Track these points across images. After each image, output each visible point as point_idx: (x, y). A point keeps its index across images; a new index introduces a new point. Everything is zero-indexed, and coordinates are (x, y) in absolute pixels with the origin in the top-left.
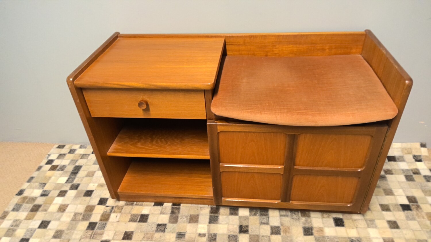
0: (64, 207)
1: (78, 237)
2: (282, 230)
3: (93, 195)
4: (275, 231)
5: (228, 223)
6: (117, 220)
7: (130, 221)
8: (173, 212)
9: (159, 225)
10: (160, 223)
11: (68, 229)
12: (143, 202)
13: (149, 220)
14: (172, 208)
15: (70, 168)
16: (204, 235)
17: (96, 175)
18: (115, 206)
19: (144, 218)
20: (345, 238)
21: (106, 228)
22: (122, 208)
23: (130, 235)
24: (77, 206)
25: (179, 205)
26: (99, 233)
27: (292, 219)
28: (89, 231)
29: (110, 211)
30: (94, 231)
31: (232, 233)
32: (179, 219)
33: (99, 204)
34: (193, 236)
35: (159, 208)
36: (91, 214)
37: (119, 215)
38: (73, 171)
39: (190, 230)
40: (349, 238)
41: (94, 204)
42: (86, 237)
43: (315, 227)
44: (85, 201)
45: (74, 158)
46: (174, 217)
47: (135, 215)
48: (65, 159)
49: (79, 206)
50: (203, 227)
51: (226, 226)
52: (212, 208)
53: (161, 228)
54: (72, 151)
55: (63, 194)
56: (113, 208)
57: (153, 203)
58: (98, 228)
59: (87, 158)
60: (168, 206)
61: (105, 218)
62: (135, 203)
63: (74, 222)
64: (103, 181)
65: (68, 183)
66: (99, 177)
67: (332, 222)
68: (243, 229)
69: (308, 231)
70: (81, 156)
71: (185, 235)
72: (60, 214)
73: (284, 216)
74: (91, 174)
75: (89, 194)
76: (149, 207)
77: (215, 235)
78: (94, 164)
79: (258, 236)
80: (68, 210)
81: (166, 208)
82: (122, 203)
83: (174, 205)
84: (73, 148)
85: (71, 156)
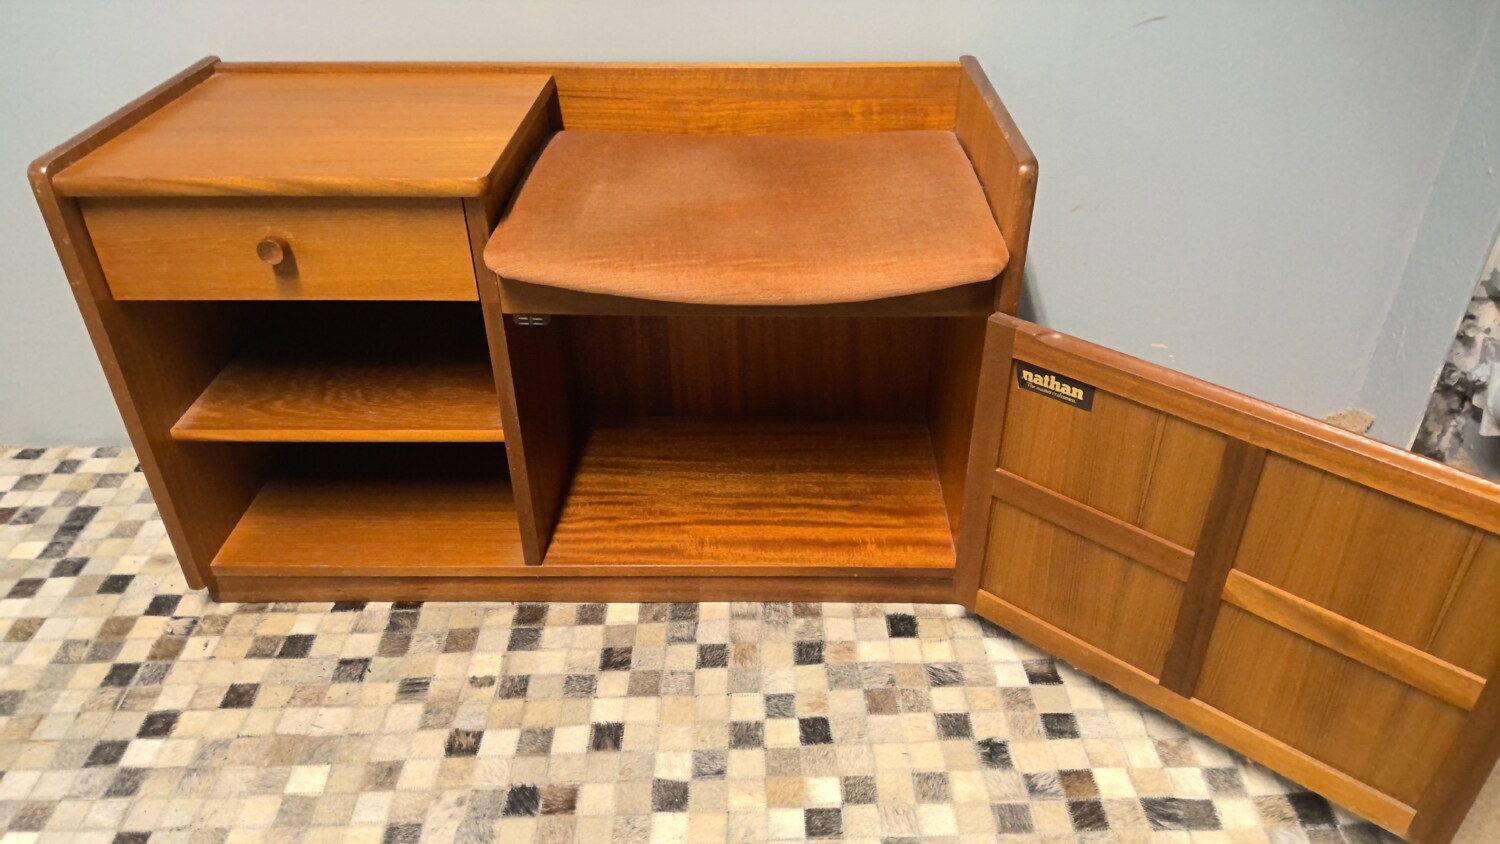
0: (29, 627)
1: (74, 707)
2: (731, 655)
3: (131, 589)
4: (712, 657)
5: (569, 647)
6: (208, 652)
7: (249, 656)
8: (393, 626)
9: (345, 663)
10: (348, 655)
11: (39, 687)
12: (300, 600)
13: (314, 651)
14: (393, 614)
15: (60, 515)
16: (490, 681)
17: (143, 532)
18: (202, 616)
19: (297, 646)
20: (914, 665)
21: (170, 679)
22: (226, 620)
23: (246, 693)
24: (76, 620)
25: (418, 604)
26: (143, 692)
27: (766, 625)
28: (110, 688)
29: (184, 631)
30: (128, 688)
31: (579, 672)
32: (413, 643)
33: (148, 613)
34: (453, 686)
35: (350, 616)
36: (119, 641)
37: (214, 640)
38: (67, 522)
39: (445, 670)
40: (925, 665)
41: (131, 613)
42: (100, 707)
43: (831, 642)
44: (102, 605)
45: (74, 487)
46: (397, 639)
47: (267, 639)
48: (41, 491)
49: (82, 621)
50: (488, 660)
51: (563, 654)
52: (521, 610)
53: (353, 669)
54: (66, 466)
55: (30, 589)
56: (195, 622)
57: (332, 604)
58: (143, 679)
59: (119, 486)
60: (380, 610)
61: (168, 651)
62: (271, 605)
63: (61, 668)
64: (167, 547)
65: (48, 557)
66: (156, 535)
67: (882, 625)
68: (614, 660)
69: (808, 653)
70: (98, 479)
71: (427, 684)
72: (15, 645)
73: (744, 617)
74: (127, 531)
75: (116, 586)
76: (318, 616)
77: (525, 681)
78: (141, 500)
79: (657, 674)
80: (42, 633)
81: (371, 615)
82: (226, 608)
83: (399, 605)
84: (73, 455)
85: (64, 480)
